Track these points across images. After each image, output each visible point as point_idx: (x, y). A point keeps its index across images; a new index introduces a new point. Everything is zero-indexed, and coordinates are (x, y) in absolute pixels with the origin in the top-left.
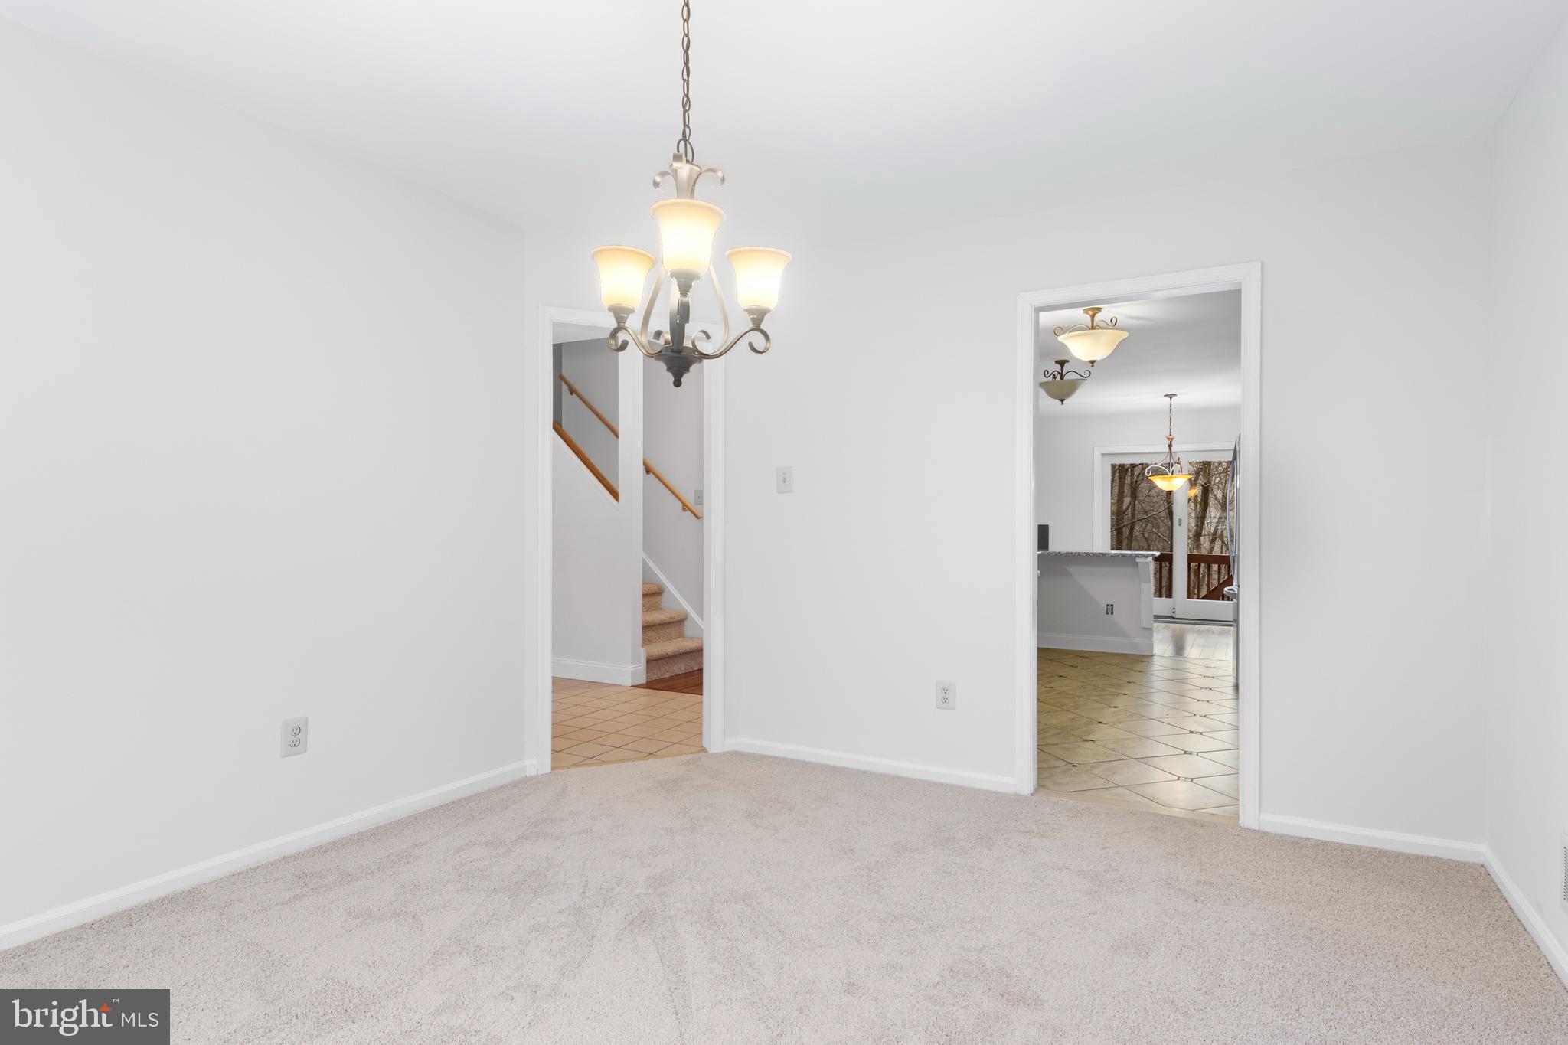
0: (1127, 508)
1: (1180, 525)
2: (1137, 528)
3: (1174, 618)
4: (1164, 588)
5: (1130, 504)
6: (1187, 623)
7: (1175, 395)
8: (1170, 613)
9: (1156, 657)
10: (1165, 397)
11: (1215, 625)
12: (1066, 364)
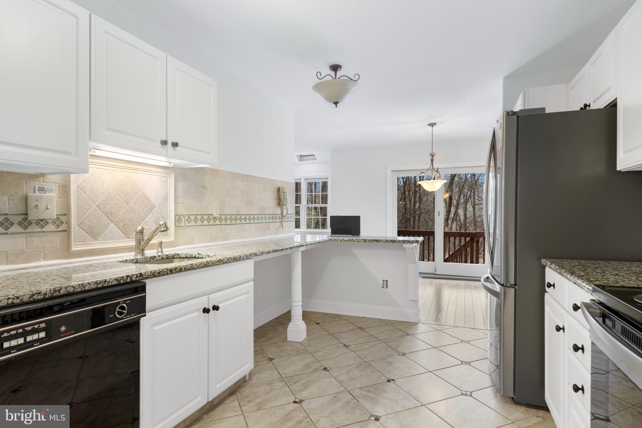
1: (439, 215)
3: (436, 275)
6: (444, 279)
7: (435, 124)
8: (433, 272)
9: (420, 325)
10: (428, 126)
11: (463, 280)
12: (339, 70)
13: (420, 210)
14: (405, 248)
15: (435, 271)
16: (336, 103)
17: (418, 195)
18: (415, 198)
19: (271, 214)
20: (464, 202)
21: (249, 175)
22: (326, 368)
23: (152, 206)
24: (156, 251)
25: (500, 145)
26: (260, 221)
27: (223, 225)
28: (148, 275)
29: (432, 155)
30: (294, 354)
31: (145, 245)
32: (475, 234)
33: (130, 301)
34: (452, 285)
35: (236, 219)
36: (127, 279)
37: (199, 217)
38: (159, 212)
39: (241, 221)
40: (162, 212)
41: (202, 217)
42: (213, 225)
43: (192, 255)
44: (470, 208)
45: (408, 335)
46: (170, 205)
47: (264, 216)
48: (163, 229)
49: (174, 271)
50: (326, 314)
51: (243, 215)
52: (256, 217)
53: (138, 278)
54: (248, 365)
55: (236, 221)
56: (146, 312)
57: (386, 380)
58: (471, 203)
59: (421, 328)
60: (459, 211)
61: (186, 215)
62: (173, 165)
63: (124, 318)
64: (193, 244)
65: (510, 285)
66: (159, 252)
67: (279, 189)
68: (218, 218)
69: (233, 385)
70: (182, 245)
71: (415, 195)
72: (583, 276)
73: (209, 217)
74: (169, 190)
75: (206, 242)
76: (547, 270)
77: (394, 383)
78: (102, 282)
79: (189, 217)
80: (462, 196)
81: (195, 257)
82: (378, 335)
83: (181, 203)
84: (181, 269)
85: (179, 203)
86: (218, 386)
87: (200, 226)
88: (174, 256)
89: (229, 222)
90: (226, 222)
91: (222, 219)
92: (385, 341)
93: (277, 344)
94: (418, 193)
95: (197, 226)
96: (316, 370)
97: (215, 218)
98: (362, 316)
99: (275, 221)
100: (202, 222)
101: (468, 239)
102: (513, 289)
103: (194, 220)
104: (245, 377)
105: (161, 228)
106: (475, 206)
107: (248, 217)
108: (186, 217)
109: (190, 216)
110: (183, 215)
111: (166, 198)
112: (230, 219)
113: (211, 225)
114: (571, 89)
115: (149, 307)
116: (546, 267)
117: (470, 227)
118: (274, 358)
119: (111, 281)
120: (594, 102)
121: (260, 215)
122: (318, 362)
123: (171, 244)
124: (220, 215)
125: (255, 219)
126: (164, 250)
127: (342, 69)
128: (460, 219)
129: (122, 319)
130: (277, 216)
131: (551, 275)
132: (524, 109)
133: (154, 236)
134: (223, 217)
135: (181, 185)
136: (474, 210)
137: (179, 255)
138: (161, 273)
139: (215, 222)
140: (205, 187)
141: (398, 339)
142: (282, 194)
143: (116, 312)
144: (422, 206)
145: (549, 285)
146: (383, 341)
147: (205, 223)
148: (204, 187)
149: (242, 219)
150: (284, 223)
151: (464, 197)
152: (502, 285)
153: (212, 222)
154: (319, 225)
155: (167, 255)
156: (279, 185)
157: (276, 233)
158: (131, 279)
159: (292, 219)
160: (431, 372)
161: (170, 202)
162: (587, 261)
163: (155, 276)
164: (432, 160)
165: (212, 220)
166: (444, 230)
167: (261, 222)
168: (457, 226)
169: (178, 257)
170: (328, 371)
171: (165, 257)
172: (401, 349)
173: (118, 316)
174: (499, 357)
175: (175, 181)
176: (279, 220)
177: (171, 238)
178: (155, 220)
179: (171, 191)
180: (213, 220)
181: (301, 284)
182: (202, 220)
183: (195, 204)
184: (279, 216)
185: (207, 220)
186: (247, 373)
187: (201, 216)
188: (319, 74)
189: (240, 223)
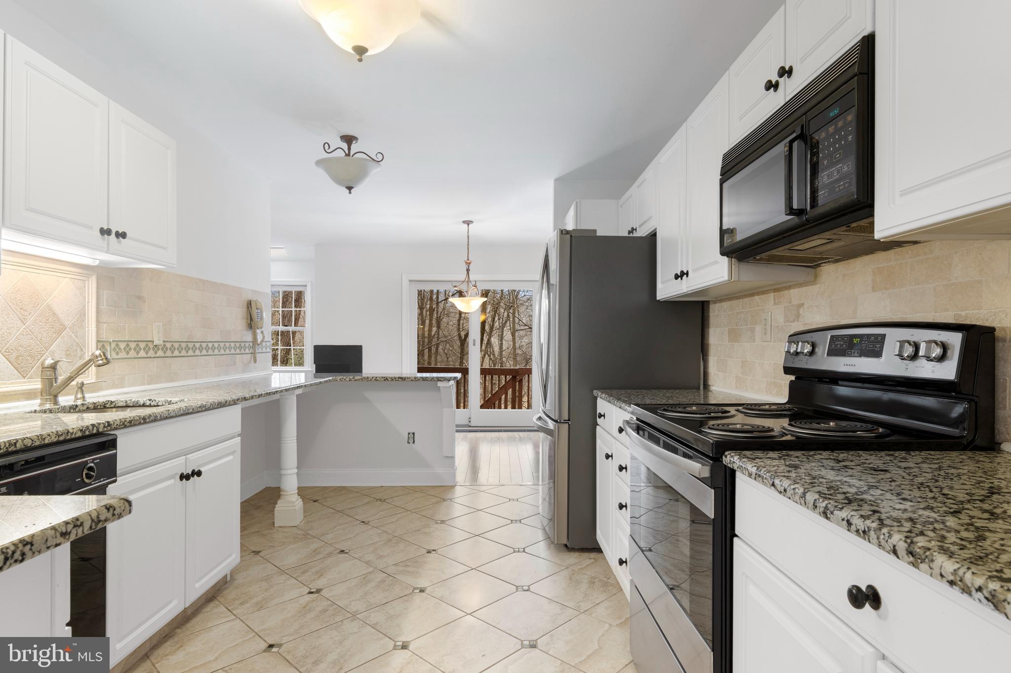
0: (435, 334)
1: (474, 345)
2: (441, 347)
3: (470, 426)
4: (462, 400)
5: (436, 331)
6: (481, 431)
7: (472, 222)
8: (467, 423)
9: (458, 488)
10: (462, 224)
11: (505, 431)
12: (354, 142)
13: (438, 338)
14: (439, 387)
15: (470, 422)
16: (350, 188)
17: (435, 315)
18: (431, 320)
19: (237, 342)
20: (500, 327)
21: (207, 281)
22: (343, 551)
23: (61, 327)
24: (73, 397)
25: (554, 265)
26: (222, 352)
27: (168, 357)
28: (117, 425)
29: (468, 264)
30: (290, 541)
31: (62, 388)
32: (517, 371)
33: (98, 460)
34: (492, 438)
35: (187, 349)
36: (93, 430)
37: (133, 345)
38: (71, 336)
39: (194, 352)
40: (76, 337)
41: (138, 345)
42: (154, 357)
43: (137, 402)
44: (508, 335)
45: (444, 500)
46: (88, 324)
47: (227, 345)
48: (100, 362)
49: (148, 420)
50: (325, 488)
51: (197, 342)
52: (216, 345)
53: (106, 429)
54: (233, 558)
55: (187, 352)
56: (117, 475)
57: (425, 551)
58: (509, 328)
59: (459, 491)
60: (492, 339)
61: (113, 341)
62: (100, 261)
63: (92, 483)
64: (124, 387)
65: (565, 421)
66: (78, 400)
67: (250, 303)
68: (160, 347)
69: (211, 588)
70: (107, 389)
71: (431, 315)
72: (626, 401)
73: (147, 345)
74: (87, 301)
75: (143, 384)
76: (599, 401)
77: (436, 553)
78: (64, 433)
79: (117, 345)
80: (496, 318)
81: (144, 405)
82: (407, 505)
83: (105, 323)
84: (156, 417)
85: (102, 323)
86: (197, 585)
87: (134, 358)
88: (105, 404)
89: (176, 353)
90: (173, 352)
91: (167, 349)
92: (417, 510)
93: (259, 533)
94: (435, 312)
95: (129, 358)
96: (330, 554)
97: (156, 346)
98: (380, 485)
99: (244, 352)
100: (138, 353)
101: (509, 378)
102: (567, 425)
103: (125, 349)
104: (226, 576)
105: (98, 360)
106: (515, 333)
107: (204, 345)
108: (113, 345)
109: (119, 343)
110: (109, 341)
111: (82, 315)
112: (178, 349)
113: (151, 357)
114: (621, 207)
115: (122, 469)
116: (598, 398)
117: (508, 363)
118: (260, 550)
119: (75, 433)
120: (640, 226)
121: (222, 342)
122: (330, 546)
123: (95, 387)
124: (164, 341)
125: (215, 348)
126: (87, 395)
127: (359, 141)
128: (493, 351)
129: (90, 484)
130: (247, 345)
131: (603, 405)
132: (575, 228)
133: (81, 374)
134: (168, 345)
135: (105, 294)
136: (514, 339)
137: (114, 403)
138: (132, 422)
139: (157, 353)
140: (142, 297)
141: (433, 507)
142: (254, 311)
143: (84, 476)
144: (441, 332)
145: (600, 416)
146: (414, 511)
147: (142, 354)
148: (140, 298)
149: (196, 349)
150: (258, 355)
151: (499, 319)
152: (556, 421)
153: (151, 353)
154: (278, 360)
155: (95, 404)
156: (250, 297)
157: (244, 371)
158: (98, 430)
159: (268, 350)
160: (478, 535)
161: (88, 321)
162: (633, 391)
163: (125, 427)
164: (468, 270)
165: (151, 351)
166: (482, 365)
167: (224, 353)
168: (491, 362)
169: (112, 406)
170: (346, 553)
171: (91, 406)
172: (439, 517)
173: (87, 481)
174: (552, 497)
175: (98, 287)
176: (249, 351)
177: (90, 379)
178: (66, 349)
179: (90, 304)
180: (153, 349)
181: (296, 443)
182: (137, 350)
183: (127, 325)
184: (249, 344)
185: (144, 349)
186: (227, 571)
187: (136, 343)
188: (326, 146)
189: (193, 354)
